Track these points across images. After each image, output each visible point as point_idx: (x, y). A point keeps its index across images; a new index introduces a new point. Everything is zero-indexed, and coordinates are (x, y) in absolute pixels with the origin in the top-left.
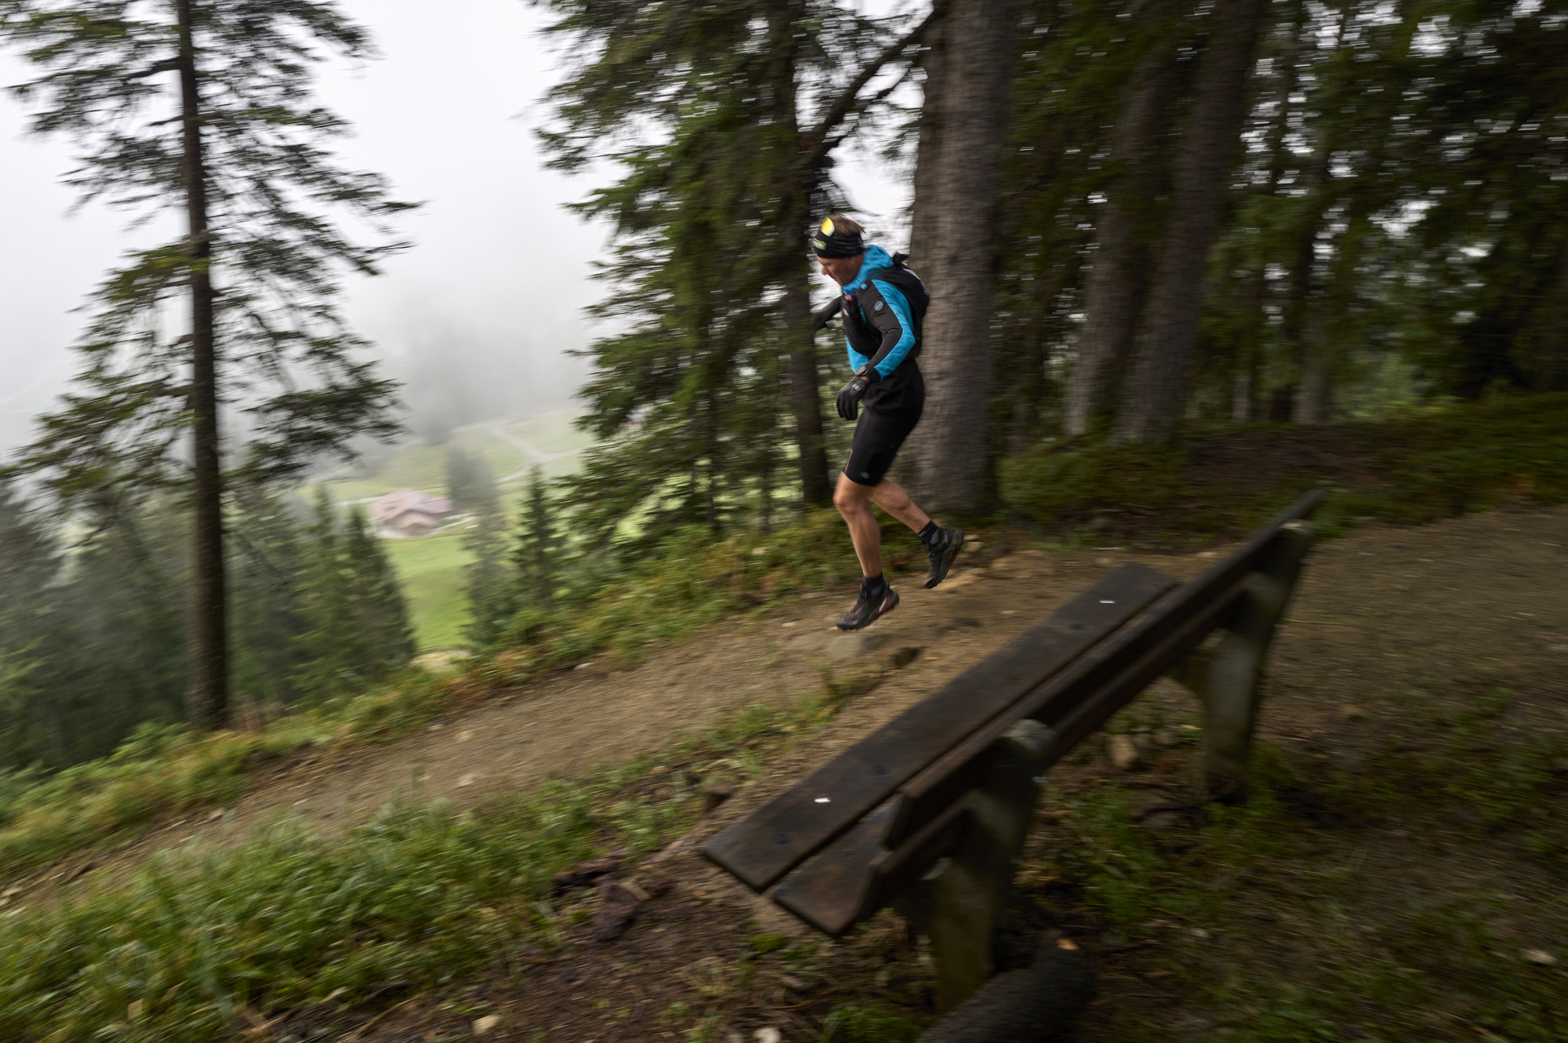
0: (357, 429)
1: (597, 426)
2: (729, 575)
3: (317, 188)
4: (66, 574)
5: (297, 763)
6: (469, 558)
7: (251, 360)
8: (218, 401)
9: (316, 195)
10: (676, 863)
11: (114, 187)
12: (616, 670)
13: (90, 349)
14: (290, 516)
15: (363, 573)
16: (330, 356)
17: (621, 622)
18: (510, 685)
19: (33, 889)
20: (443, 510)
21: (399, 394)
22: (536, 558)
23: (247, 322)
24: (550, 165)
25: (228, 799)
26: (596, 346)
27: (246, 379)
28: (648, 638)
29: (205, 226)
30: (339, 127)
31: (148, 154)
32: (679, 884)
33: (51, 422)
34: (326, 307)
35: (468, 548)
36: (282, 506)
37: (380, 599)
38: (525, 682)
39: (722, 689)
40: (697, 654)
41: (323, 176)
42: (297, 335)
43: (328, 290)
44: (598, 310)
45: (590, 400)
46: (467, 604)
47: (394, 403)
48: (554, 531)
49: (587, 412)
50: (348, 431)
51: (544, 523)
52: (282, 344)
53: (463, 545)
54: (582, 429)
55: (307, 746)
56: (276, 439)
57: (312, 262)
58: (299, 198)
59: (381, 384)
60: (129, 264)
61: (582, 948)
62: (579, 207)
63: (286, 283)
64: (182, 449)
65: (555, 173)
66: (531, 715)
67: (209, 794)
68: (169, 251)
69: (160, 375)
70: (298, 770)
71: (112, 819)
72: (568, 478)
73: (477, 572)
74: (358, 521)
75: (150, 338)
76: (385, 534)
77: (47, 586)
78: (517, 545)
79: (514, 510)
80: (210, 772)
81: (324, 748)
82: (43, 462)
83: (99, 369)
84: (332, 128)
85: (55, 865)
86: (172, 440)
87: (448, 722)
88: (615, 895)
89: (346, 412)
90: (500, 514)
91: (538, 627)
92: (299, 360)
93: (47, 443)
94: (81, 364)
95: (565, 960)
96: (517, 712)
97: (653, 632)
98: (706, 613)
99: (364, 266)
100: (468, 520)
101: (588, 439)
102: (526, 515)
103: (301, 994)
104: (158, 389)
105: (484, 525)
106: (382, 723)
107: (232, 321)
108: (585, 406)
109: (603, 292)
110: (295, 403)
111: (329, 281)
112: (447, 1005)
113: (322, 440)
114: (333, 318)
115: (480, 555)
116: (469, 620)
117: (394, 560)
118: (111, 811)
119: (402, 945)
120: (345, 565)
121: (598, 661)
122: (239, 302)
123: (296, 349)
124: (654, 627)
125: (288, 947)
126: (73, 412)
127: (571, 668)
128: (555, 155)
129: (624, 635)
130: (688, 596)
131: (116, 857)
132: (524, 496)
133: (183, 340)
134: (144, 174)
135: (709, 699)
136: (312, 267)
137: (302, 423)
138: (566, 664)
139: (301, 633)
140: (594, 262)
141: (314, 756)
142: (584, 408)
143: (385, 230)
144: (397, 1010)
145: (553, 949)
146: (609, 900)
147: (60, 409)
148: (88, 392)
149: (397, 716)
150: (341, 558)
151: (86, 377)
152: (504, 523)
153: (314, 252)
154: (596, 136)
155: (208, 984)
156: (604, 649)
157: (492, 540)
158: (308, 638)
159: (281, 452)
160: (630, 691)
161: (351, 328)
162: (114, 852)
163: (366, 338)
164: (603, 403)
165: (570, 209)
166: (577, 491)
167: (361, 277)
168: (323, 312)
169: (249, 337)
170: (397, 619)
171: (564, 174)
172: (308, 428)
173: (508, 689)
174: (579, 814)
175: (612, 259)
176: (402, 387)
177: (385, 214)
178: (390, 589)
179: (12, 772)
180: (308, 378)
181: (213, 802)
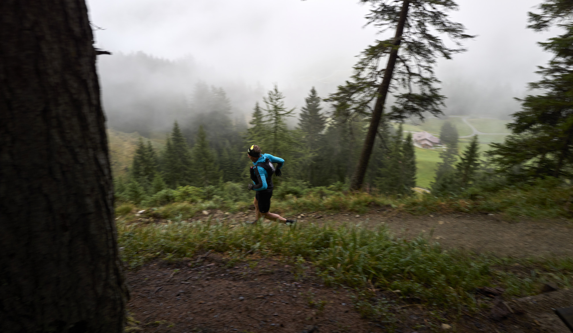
0: (427, 109)
1: (515, 128)
2: (565, 202)
3: (438, 27)
4: (324, 132)
5: (385, 210)
6: (441, 160)
7: (400, 80)
8: (389, 91)
9: (438, 29)
10: (527, 305)
11: (377, 20)
12: (505, 221)
13: (357, 68)
14: (388, 131)
15: (405, 155)
16: (426, 83)
17: (511, 204)
18: (462, 211)
19: (307, 217)
20: (437, 142)
21: (445, 101)
22: (465, 168)
23: (405, 68)
24: (530, 27)
25: (362, 213)
26: (528, 98)
27: (397, 86)
28: (522, 214)
29: (401, 35)
30: (454, 6)
31: (390, 11)
32: (528, 314)
33: (341, 88)
34: (430, 67)
35: (441, 157)
36: (388, 127)
37: (409, 165)
38: (467, 212)
39: (551, 245)
40: (542, 227)
41: (442, 23)
42: (419, 75)
43: (432, 62)
44: (534, 85)
45: (516, 118)
46: (435, 176)
47: (442, 103)
48: (476, 160)
49: (512, 122)
50: (424, 109)
51: (473, 156)
52: (412, 77)
53: (440, 155)
54: (509, 128)
55: (389, 206)
56: (401, 107)
57: (429, 51)
58: (432, 30)
59: (441, 96)
60: (375, 44)
61: (484, 318)
62: (543, 44)
63: (419, 57)
64: (373, 104)
65: (531, 30)
66: (467, 225)
67: (357, 209)
68: (387, 42)
69: (373, 80)
70: (385, 212)
71: (330, 206)
72: (497, 144)
73: (441, 166)
74: (409, 138)
75: (375, 68)
76: (415, 145)
77: (320, 133)
78: (460, 161)
79: (463, 149)
80: (359, 203)
81: (394, 209)
82: (336, 99)
83: (358, 75)
84: (452, 6)
85: (314, 212)
86: (371, 100)
87: (436, 215)
88: (500, 305)
89: (425, 103)
90: (457, 149)
91: (476, 195)
92: (415, 83)
93: (338, 94)
94: (353, 72)
95: (477, 319)
96: (463, 221)
97: (524, 212)
98: (550, 213)
99: (447, 56)
100: (444, 148)
101: (509, 133)
102: (467, 152)
103: (385, 286)
104: (371, 84)
105: (449, 151)
106: (414, 208)
107: (400, 67)
108: (514, 120)
109: (539, 78)
110: (410, 97)
111: (433, 58)
112: (432, 313)
113: (414, 110)
114: (431, 71)
115: (444, 161)
116: (434, 181)
117: (416, 154)
118: (331, 204)
119: (421, 286)
120: (400, 151)
121: (497, 215)
122: (403, 61)
123: (416, 79)
124: (525, 210)
125: (385, 269)
126: (347, 87)
127: (487, 214)
128: (534, 23)
129: (511, 209)
130: (543, 203)
131: (329, 217)
132: (468, 145)
133: (383, 70)
134: (386, 17)
135: (544, 247)
136: (429, 53)
137: (410, 104)
138: (485, 212)
139: (381, 168)
140: (539, 66)
141: (390, 210)
142: (513, 120)
143: (458, 44)
144: (416, 306)
145: (474, 313)
146: (498, 306)
147: (344, 85)
148: (353, 81)
149: (420, 207)
150: (401, 149)
151: (354, 77)
152: (457, 152)
153: (431, 48)
154: (554, 17)
155: (360, 269)
156: (500, 211)
157: (452, 157)
158: (383, 170)
159: (401, 112)
160: (509, 231)
161: (435, 76)
162: (328, 215)
163: (439, 80)
164: (520, 121)
165: (539, 45)
166: (499, 150)
167: (444, 59)
168: (428, 69)
169: (403, 73)
170: (412, 173)
171: (535, 30)
172: (412, 105)
173: (461, 212)
174: (485, 267)
175: (547, 66)
176: (446, 99)
177: (460, 38)
178: (413, 163)
179: (303, 182)
180: (416, 89)
181: (357, 212)
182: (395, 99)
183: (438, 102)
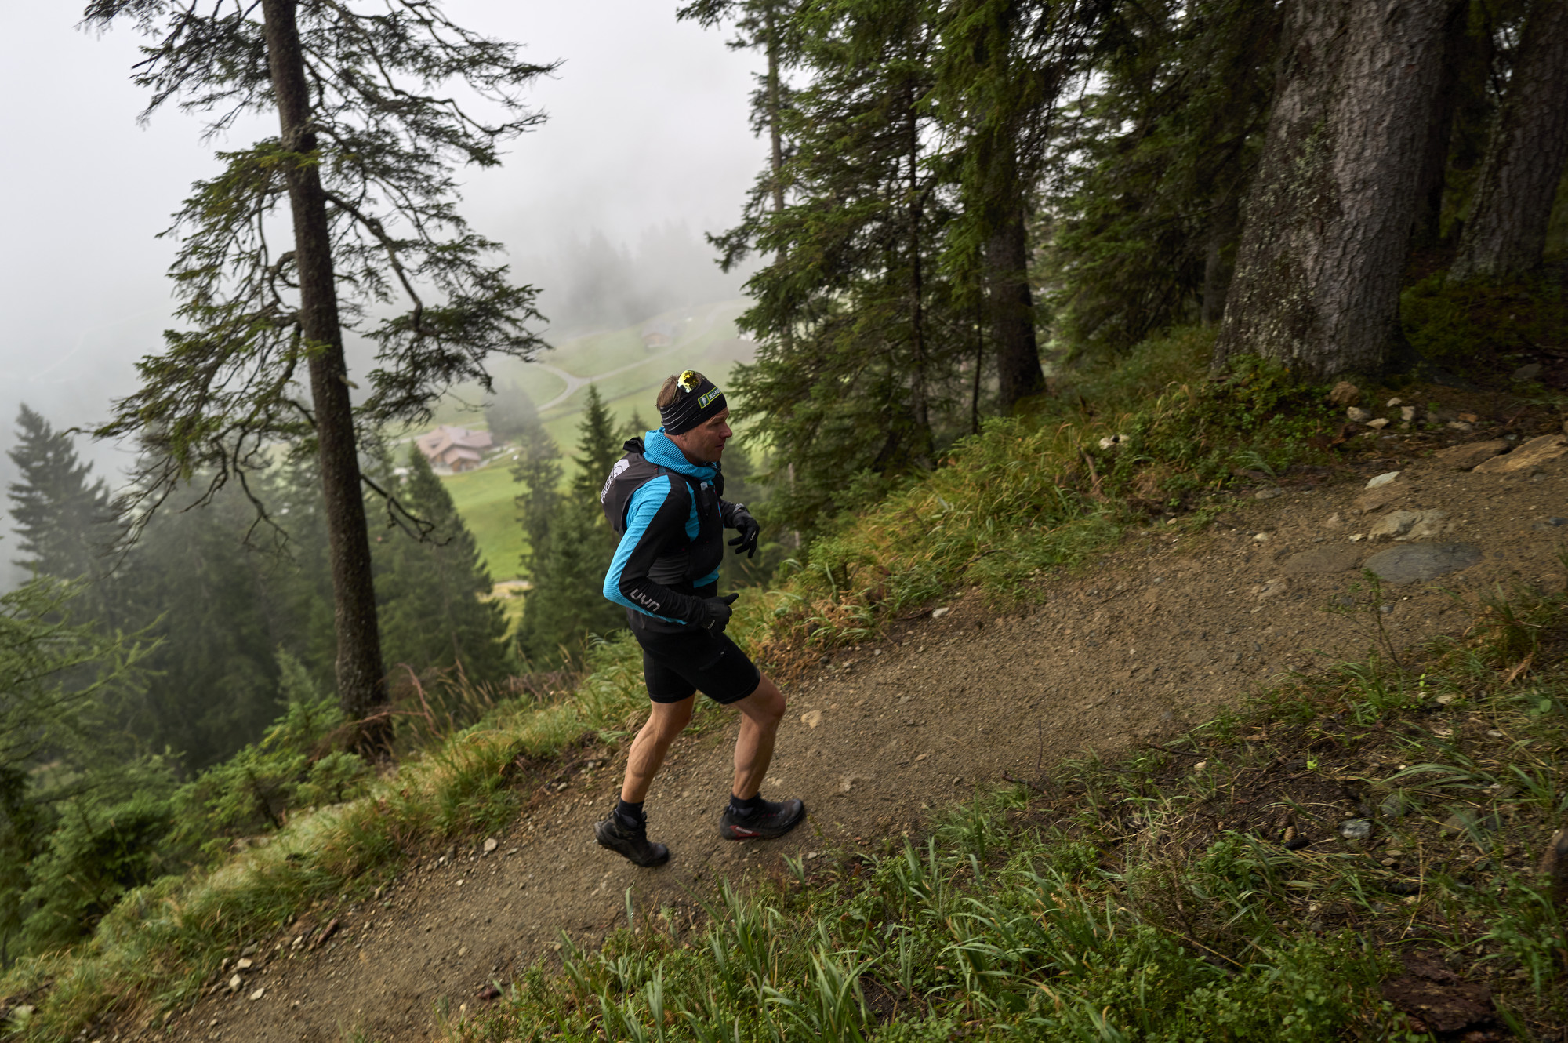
0: (488, 347)
3: (414, 67)
7: (360, 278)
8: (343, 326)
11: (187, 84)
13: (186, 276)
15: (427, 512)
20: (487, 442)
31: (222, 38)
33: (152, 367)
34: (443, 207)
37: (451, 536)
43: (443, 187)
47: (531, 312)
49: (752, 305)
50: (478, 351)
52: (402, 256)
53: (512, 476)
56: (401, 367)
57: (420, 156)
59: (519, 291)
68: (264, 149)
69: (267, 301)
73: (530, 502)
76: (439, 471)
78: (577, 471)
79: (570, 436)
82: (146, 415)
83: (204, 296)
86: (288, 375)
89: (473, 327)
92: (420, 271)
93: (147, 393)
94: (177, 295)
99: (483, 156)
100: (513, 451)
102: (585, 441)
104: (269, 318)
105: (532, 454)
110: (419, 321)
111: (441, 176)
113: (448, 364)
114: (454, 219)
115: (531, 485)
116: (528, 550)
121: (956, 604)
122: (349, 206)
123: (416, 259)
126: (177, 353)
127: (927, 615)
129: (984, 567)
132: (584, 420)
133: (287, 258)
134: (215, 67)
136: (423, 162)
137: (431, 344)
143: (510, 103)
152: (558, 450)
156: (955, 587)
162: (364, 902)
170: (469, 555)
172: (436, 350)
176: (539, 294)
182: (375, 345)
183: (519, 313)
